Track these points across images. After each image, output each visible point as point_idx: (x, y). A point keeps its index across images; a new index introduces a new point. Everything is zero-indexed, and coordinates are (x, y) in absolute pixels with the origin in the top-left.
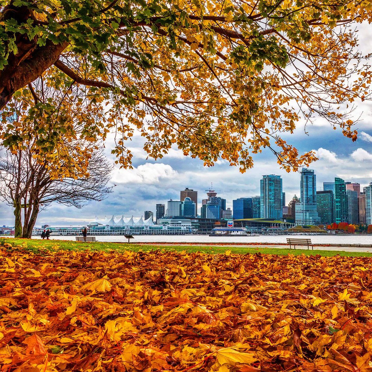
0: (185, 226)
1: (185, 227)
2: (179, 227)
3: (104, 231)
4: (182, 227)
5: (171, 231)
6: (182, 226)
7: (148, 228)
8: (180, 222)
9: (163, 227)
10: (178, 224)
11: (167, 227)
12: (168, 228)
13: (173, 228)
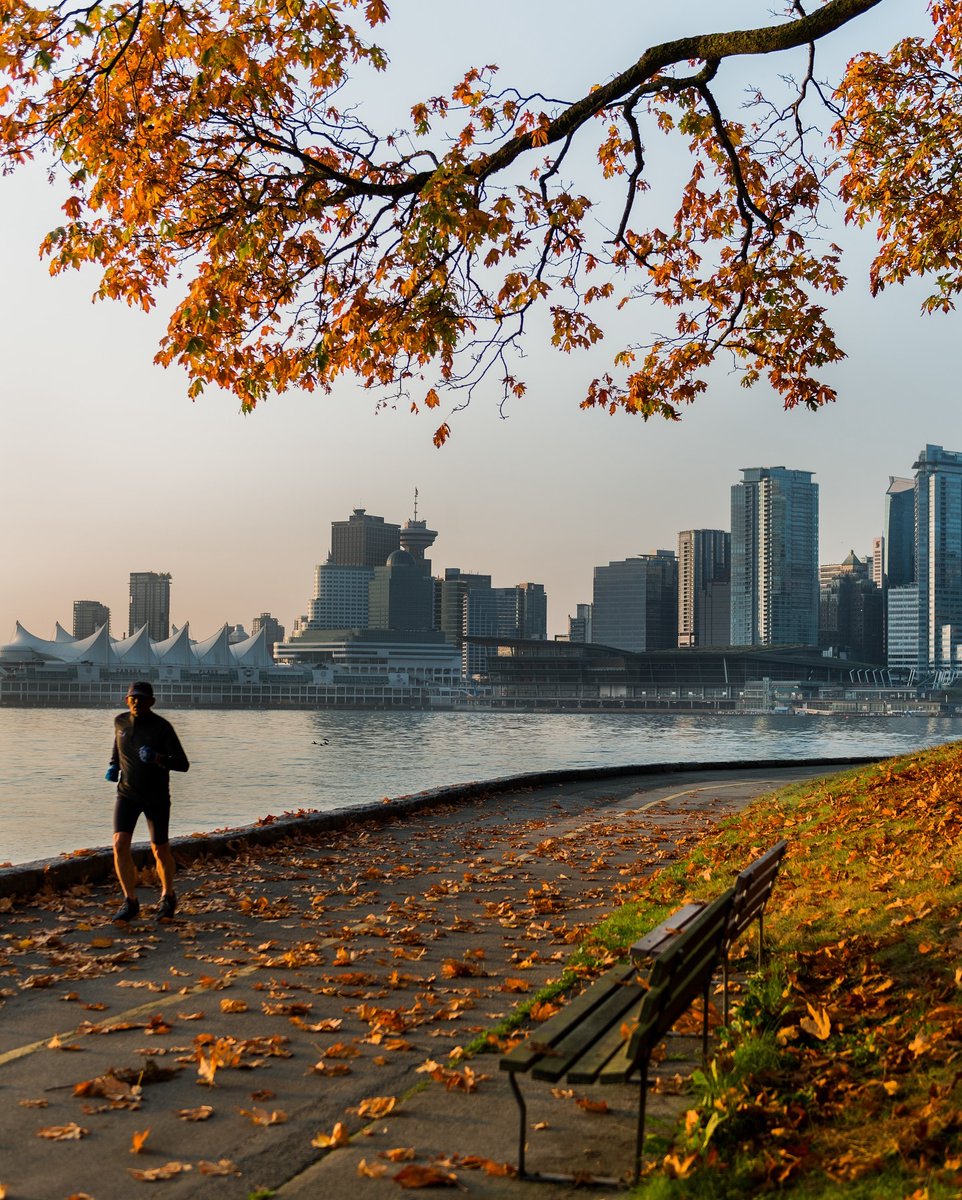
0: (402, 670)
1: (405, 676)
2: (379, 674)
3: (75, 687)
4: (392, 676)
5: (350, 690)
6: (392, 670)
7: (255, 678)
8: (383, 653)
9: (316, 674)
10: (373, 661)
11: (330, 674)
12: (337, 680)
13: (358, 680)
